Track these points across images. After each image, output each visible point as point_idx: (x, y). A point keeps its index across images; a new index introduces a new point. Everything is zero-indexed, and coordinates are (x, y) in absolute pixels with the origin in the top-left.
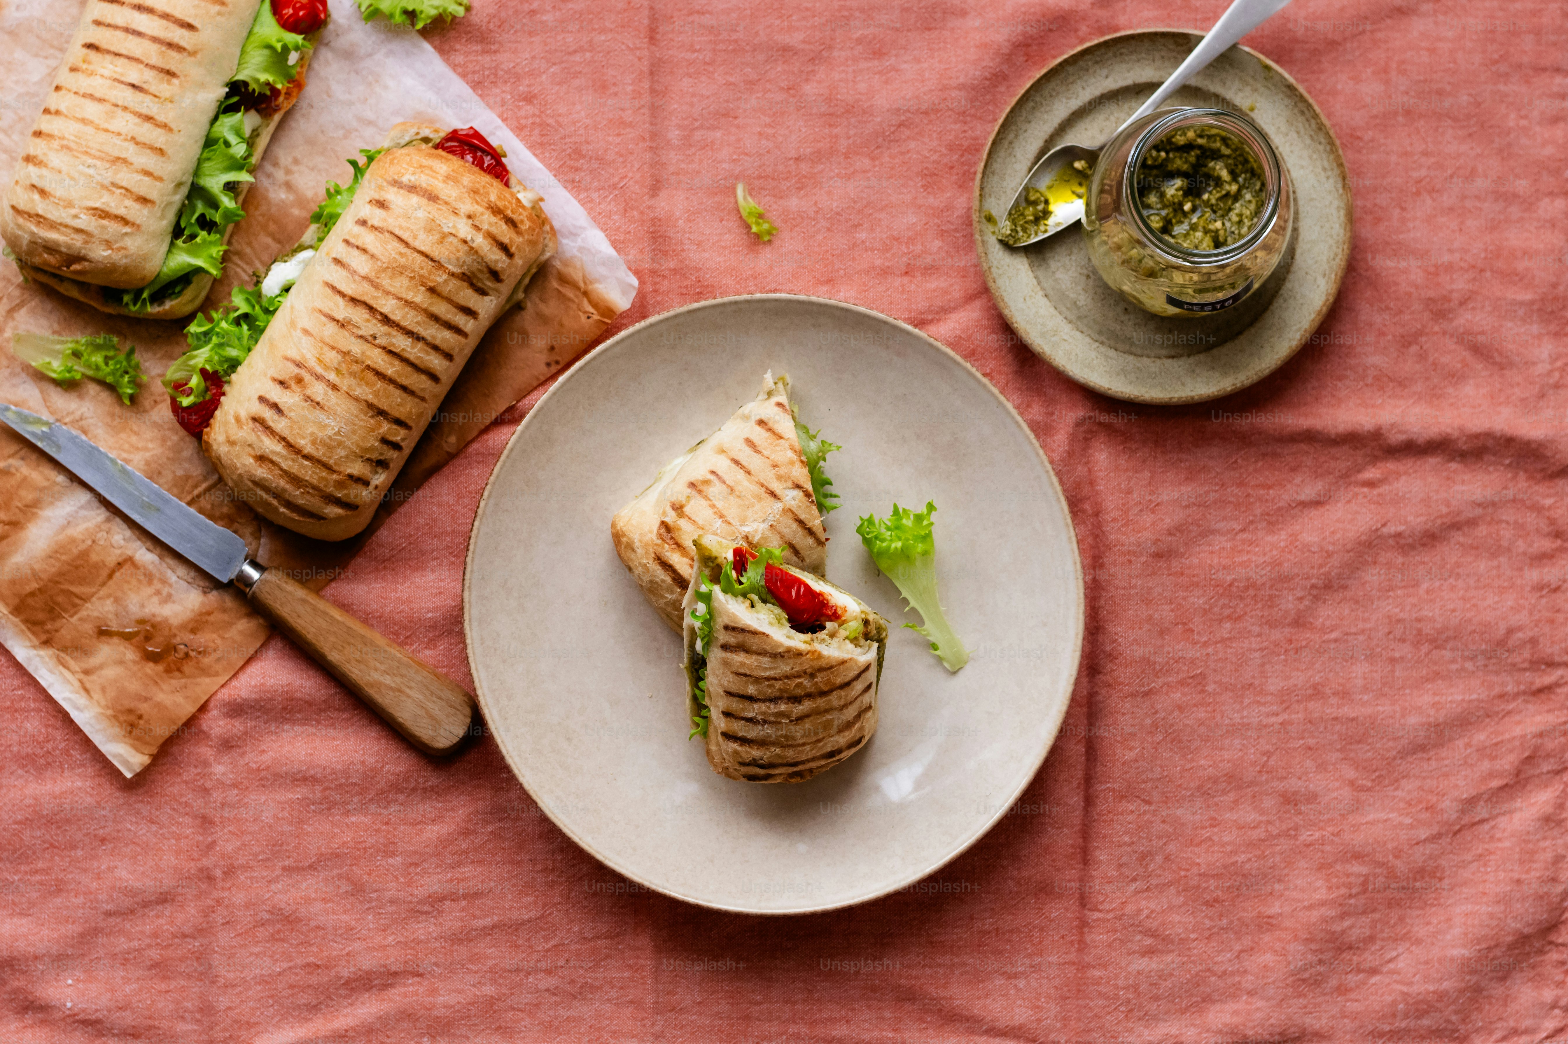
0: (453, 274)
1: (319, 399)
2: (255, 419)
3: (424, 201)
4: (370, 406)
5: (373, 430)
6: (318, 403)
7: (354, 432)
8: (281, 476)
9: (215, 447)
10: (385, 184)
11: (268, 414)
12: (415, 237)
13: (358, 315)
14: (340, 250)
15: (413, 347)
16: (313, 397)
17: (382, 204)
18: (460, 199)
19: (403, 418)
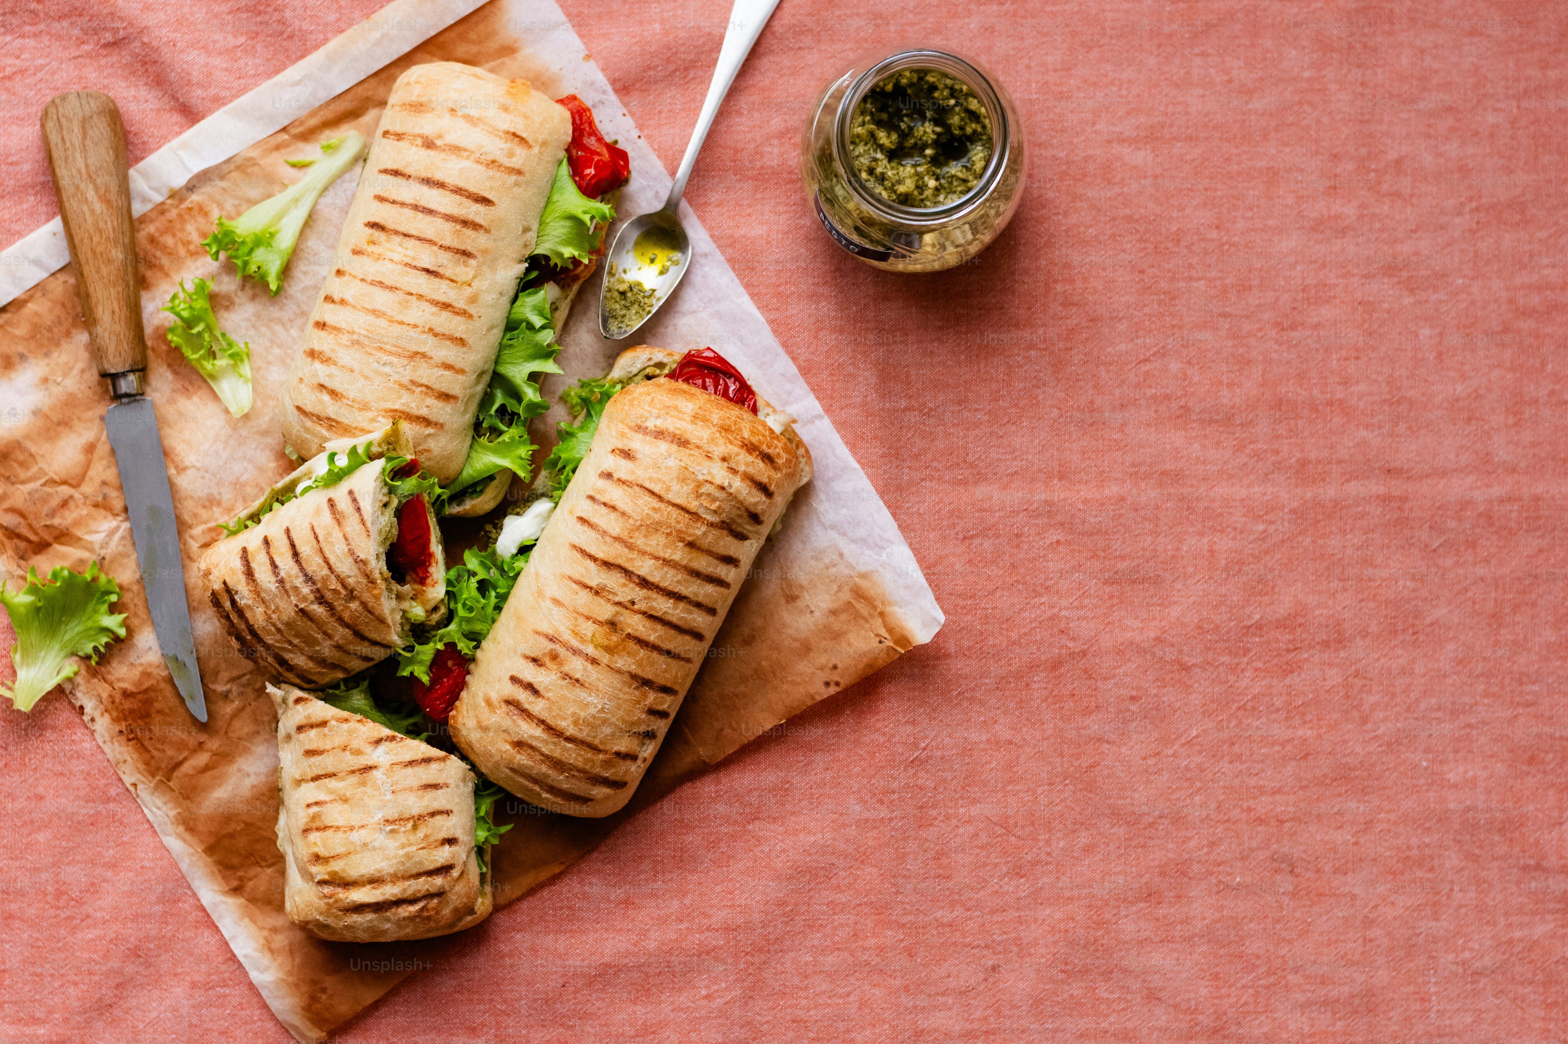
0: (712, 525)
1: (578, 676)
2: (508, 702)
3: (674, 447)
4: (634, 677)
5: (638, 702)
6: (577, 681)
7: (619, 707)
8: (543, 761)
9: (464, 732)
10: (627, 430)
11: (523, 696)
12: (668, 489)
13: (613, 581)
14: (587, 509)
15: (675, 608)
16: (571, 674)
17: (627, 454)
18: (712, 440)
19: (669, 685)
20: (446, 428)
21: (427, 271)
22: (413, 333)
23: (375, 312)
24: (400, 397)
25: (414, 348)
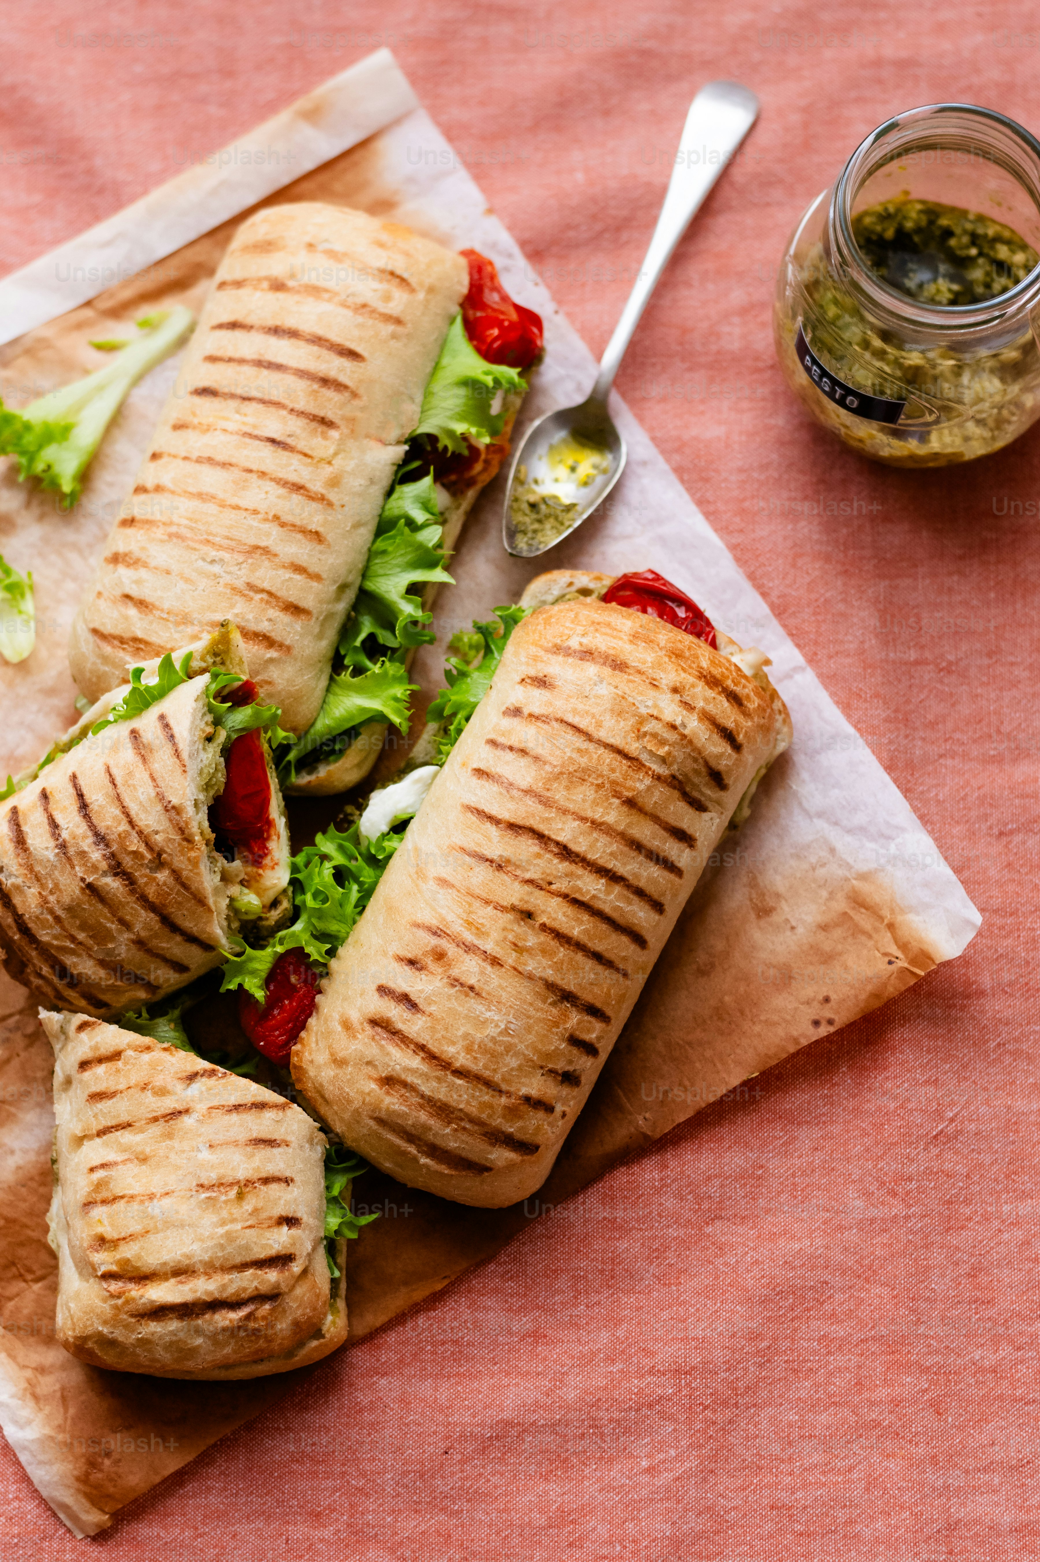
0: (658, 778)
1: (472, 981)
2: (374, 1022)
3: (607, 671)
4: (550, 986)
5: (556, 1024)
6: (472, 988)
7: (529, 1029)
8: (422, 1106)
9: (312, 1073)
10: (542, 653)
11: (395, 1012)
12: (599, 725)
13: (523, 849)
14: (486, 758)
15: (608, 893)
16: (463, 979)
17: (542, 682)
18: (658, 665)
19: (598, 1005)
20: (295, 652)
21: (273, 441)
22: (254, 522)
23: (201, 496)
24: (232, 606)
25: (253, 541)
